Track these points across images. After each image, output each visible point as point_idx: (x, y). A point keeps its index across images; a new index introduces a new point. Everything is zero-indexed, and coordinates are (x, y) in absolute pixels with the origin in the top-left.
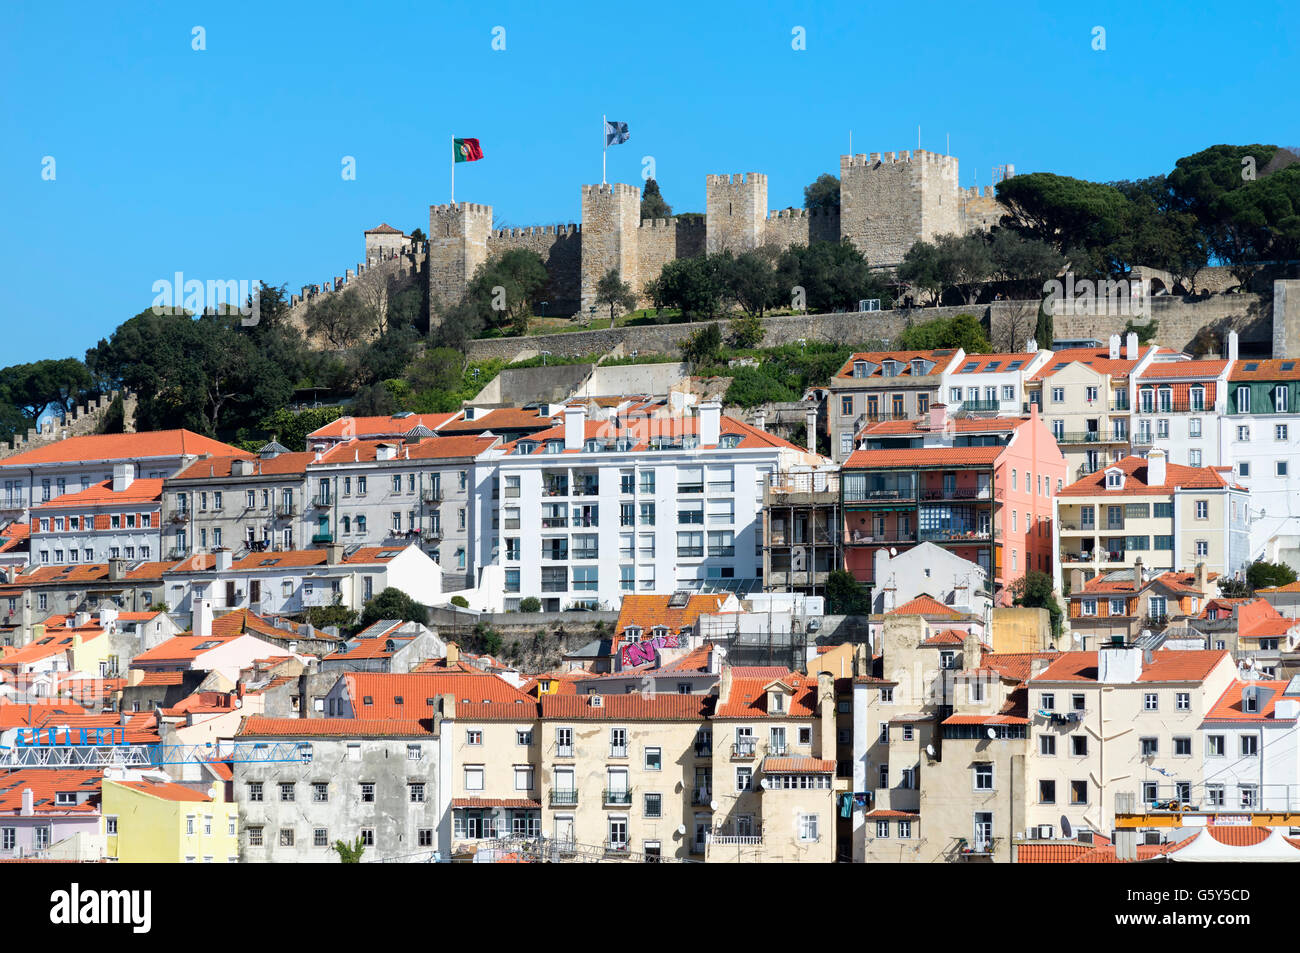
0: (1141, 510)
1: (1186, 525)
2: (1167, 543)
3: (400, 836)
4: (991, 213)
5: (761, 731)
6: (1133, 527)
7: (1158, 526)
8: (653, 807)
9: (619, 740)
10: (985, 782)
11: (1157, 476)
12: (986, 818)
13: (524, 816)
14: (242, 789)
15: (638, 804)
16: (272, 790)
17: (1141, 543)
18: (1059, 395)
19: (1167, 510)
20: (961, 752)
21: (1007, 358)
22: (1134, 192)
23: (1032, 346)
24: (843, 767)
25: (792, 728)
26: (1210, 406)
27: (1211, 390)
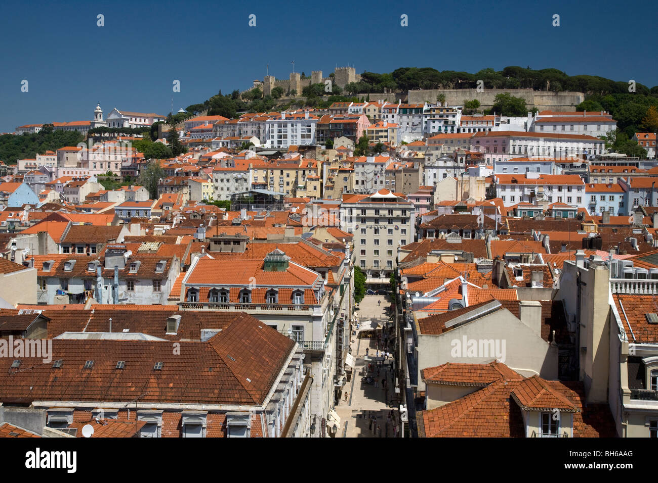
0: (382, 131)
1: (390, 134)
2: (386, 137)
3: (243, 189)
4: (361, 78)
6: (381, 134)
7: (384, 134)
8: (288, 184)
9: (282, 172)
10: (346, 180)
11: (386, 125)
12: (346, 187)
13: (264, 186)
14: (214, 180)
15: (285, 184)
16: (219, 180)
17: (382, 137)
18: (369, 110)
19: (386, 131)
20: (342, 175)
21: (361, 104)
22: (387, 76)
23: (365, 102)
24: (322, 178)
25: (313, 170)
26: (395, 113)
27: (396, 109)
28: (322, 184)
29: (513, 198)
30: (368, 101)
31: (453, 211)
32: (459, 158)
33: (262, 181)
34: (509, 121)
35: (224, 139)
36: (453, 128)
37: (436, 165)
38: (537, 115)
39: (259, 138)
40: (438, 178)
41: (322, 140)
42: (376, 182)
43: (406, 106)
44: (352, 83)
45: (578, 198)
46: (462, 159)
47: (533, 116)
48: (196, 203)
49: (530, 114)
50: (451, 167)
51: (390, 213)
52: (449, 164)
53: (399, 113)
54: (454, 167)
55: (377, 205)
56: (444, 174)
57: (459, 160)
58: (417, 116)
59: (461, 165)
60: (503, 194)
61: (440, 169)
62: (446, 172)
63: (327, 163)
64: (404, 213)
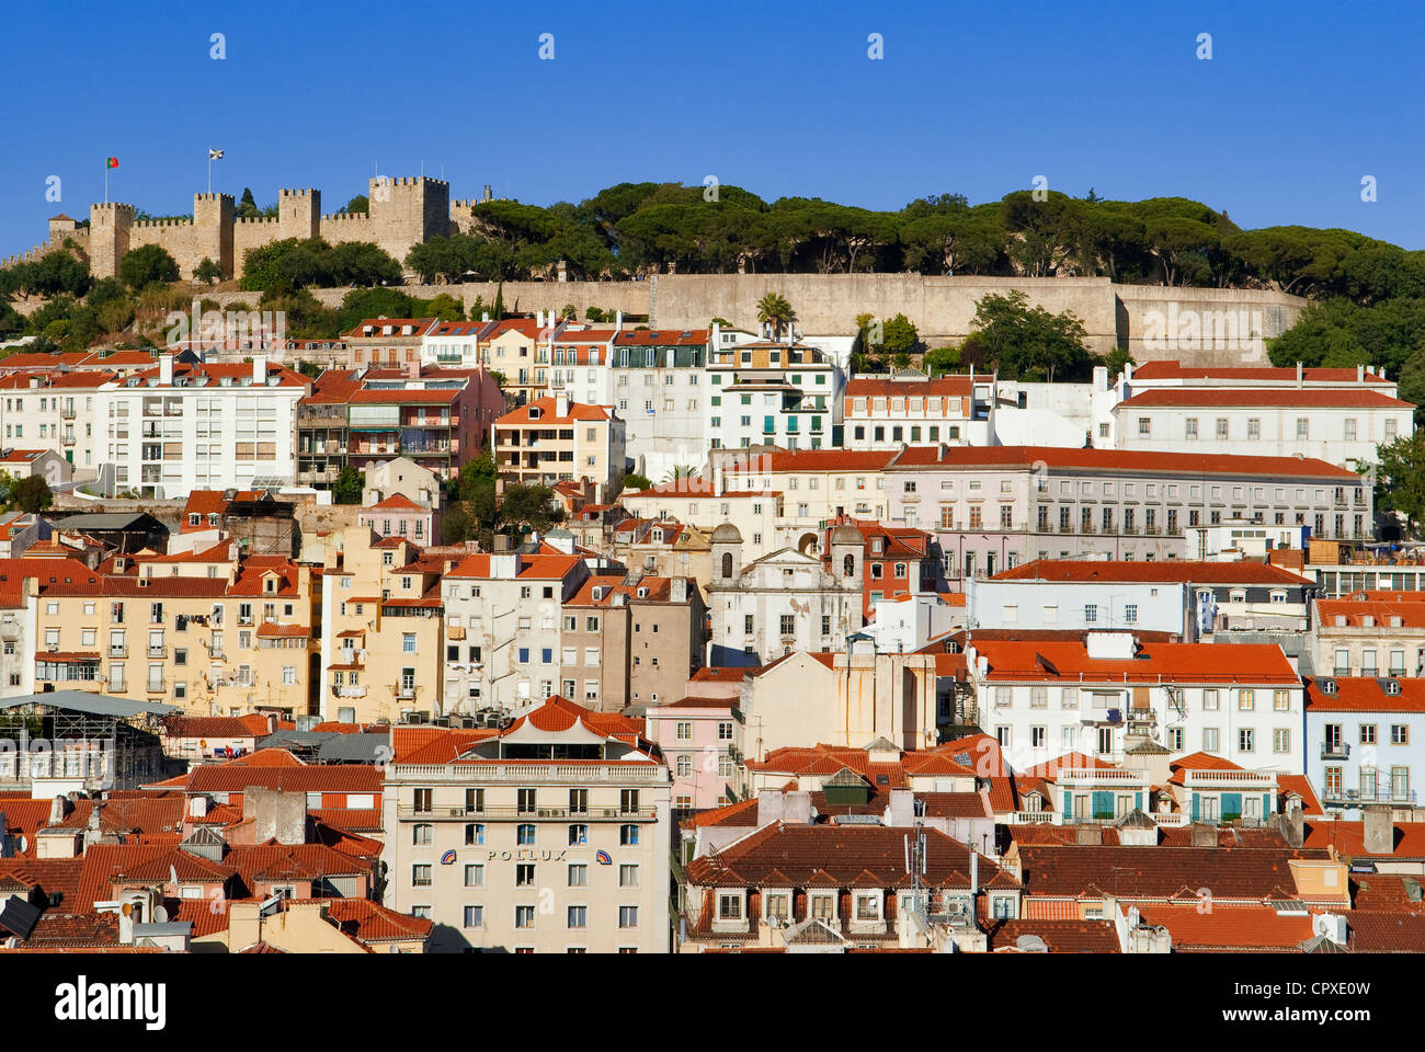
0: (550, 435)
1: (579, 443)
2: (567, 456)
4: (472, 219)
5: (257, 606)
6: (541, 445)
7: (557, 445)
8: (181, 658)
9: (158, 610)
10: (410, 647)
12: (409, 672)
15: (171, 656)
17: (550, 456)
18: (501, 352)
19: (567, 435)
20: (393, 626)
23: (486, 317)
24: (316, 631)
25: (280, 604)
26: (601, 362)
27: (603, 350)
28: (315, 661)
29: (1037, 735)
31: (814, 812)
32: (839, 554)
34: (1023, 396)
36: (816, 424)
37: (755, 583)
38: (1127, 379)
40: (763, 635)
41: (321, 468)
42: (524, 655)
45: (1277, 732)
46: (849, 560)
47: (1112, 379)
49: (1100, 374)
50: (808, 591)
51: (578, 800)
52: (803, 580)
53: (615, 364)
54: (822, 589)
55: (527, 774)
56: (783, 618)
57: (838, 565)
58: (682, 375)
59: (848, 583)
60: (1004, 718)
61: (770, 597)
62: (791, 611)
63: (338, 578)
64: (629, 799)
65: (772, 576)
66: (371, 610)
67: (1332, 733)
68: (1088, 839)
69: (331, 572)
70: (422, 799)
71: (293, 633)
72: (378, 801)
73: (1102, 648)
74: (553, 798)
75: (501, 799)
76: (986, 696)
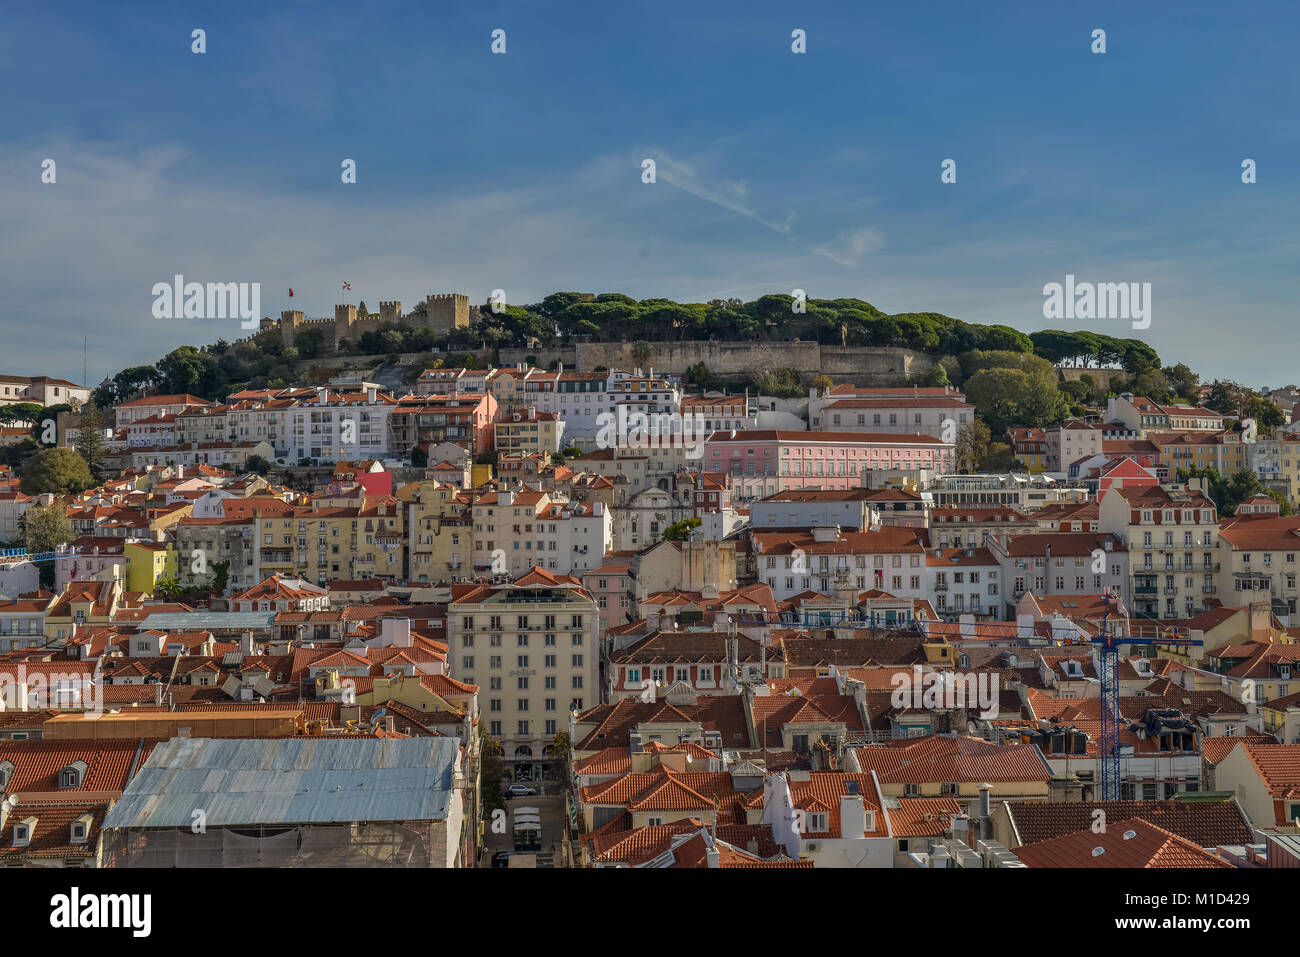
0: (523, 429)
1: (540, 434)
2: (534, 440)
3: (240, 560)
5: (376, 521)
6: (523, 434)
7: (530, 434)
8: (336, 550)
9: (323, 525)
10: (456, 542)
11: (533, 414)
13: (287, 555)
14: (180, 545)
15: (330, 550)
16: (191, 545)
17: (526, 440)
18: (498, 385)
19: (534, 429)
20: (447, 531)
21: (485, 372)
23: (490, 366)
24: (406, 535)
25: (387, 521)
26: (551, 390)
27: (552, 383)
28: (406, 550)
29: (790, 581)
30: (497, 365)
31: (676, 625)
32: (681, 488)
33: (279, 543)
34: (773, 404)
35: (200, 447)
37: (637, 505)
38: (827, 393)
39: (273, 444)
40: (641, 532)
42: (517, 545)
43: (571, 377)
44: (463, 328)
45: (913, 578)
46: (686, 494)
47: (820, 395)
48: (141, 599)
49: (813, 392)
50: (667, 508)
51: (550, 622)
52: (662, 503)
53: (559, 391)
54: (673, 508)
55: (523, 608)
56: (652, 523)
57: (682, 495)
58: (594, 396)
59: (686, 504)
60: (771, 573)
61: (645, 513)
62: (656, 520)
63: (417, 506)
64: (577, 621)
65: (646, 502)
66: (435, 523)
67: (941, 577)
68: (820, 636)
69: (414, 503)
70: (468, 622)
71: (394, 535)
72: (444, 622)
73: (821, 536)
74: (536, 620)
75: (509, 620)
76: (762, 562)
